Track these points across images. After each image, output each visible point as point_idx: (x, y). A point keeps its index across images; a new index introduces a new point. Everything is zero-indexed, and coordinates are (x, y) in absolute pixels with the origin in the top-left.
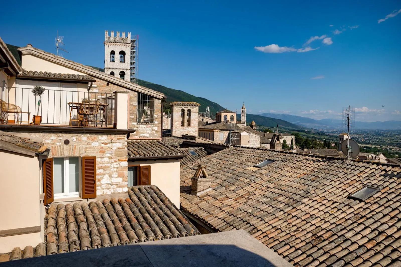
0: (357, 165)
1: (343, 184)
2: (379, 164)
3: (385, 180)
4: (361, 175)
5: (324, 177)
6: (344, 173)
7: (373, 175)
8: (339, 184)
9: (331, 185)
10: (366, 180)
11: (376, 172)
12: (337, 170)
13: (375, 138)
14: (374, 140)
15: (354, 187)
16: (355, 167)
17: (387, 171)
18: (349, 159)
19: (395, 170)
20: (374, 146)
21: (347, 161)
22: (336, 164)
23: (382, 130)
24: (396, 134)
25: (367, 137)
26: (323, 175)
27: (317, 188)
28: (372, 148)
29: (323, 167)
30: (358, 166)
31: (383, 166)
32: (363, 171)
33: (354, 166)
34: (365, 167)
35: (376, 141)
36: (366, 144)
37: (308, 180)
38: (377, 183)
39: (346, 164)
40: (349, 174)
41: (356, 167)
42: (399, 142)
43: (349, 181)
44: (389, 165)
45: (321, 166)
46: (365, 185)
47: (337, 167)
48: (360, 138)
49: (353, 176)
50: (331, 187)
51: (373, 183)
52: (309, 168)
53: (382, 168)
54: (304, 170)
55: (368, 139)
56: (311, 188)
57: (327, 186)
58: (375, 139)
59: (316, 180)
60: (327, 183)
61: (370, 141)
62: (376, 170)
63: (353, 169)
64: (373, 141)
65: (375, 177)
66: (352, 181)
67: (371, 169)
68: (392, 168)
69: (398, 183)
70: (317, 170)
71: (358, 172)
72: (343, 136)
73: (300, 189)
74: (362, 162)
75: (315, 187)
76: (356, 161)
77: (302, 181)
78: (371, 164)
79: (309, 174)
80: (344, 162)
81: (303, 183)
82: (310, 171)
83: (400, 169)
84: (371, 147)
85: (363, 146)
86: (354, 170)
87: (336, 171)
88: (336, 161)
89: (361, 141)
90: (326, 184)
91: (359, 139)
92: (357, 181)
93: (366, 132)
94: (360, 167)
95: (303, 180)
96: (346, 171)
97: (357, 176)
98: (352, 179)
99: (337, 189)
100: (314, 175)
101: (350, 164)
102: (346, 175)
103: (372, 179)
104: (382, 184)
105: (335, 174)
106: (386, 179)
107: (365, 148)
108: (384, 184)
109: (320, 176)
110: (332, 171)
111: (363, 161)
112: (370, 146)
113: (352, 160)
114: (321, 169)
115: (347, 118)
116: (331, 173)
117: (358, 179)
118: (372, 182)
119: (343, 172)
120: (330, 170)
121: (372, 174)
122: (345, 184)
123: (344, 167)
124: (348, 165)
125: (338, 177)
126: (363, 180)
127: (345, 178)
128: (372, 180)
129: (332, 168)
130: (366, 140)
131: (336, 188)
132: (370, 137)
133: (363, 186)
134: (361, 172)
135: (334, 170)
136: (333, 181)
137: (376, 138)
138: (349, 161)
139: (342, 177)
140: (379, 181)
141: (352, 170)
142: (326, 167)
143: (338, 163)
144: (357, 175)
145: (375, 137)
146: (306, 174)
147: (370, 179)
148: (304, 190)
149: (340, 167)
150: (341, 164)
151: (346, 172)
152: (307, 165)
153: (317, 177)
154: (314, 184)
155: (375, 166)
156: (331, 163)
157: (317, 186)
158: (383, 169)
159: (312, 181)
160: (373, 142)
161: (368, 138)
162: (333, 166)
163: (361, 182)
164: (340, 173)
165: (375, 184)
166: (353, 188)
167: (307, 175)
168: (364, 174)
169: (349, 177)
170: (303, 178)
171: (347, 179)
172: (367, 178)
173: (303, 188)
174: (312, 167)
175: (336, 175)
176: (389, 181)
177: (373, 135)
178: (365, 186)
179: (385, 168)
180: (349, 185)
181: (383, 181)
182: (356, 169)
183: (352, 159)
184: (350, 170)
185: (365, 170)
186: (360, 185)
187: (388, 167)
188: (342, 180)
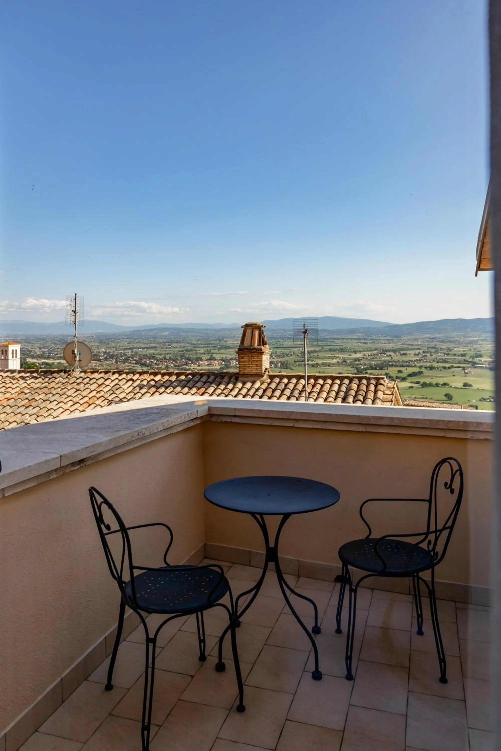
0: (91, 377)
1: (79, 405)
2: (122, 373)
3: (136, 392)
4: (101, 389)
5: (45, 400)
6: (75, 390)
7: (118, 387)
8: (71, 406)
9: (61, 408)
10: (110, 395)
11: (121, 383)
12: (63, 388)
13: (58, 348)
14: (58, 352)
15: (96, 406)
16: (90, 381)
17: (135, 380)
18: (77, 370)
19: (144, 378)
20: (58, 361)
21: (74, 373)
22: (58, 379)
23: (70, 336)
24: (91, 341)
25: (45, 347)
26: (42, 396)
27: (38, 416)
28: (55, 365)
29: (38, 385)
30: (94, 378)
31: (127, 375)
32: (103, 384)
33: (88, 379)
34: (103, 378)
35: (60, 353)
36: (44, 359)
37: (19, 407)
38: (126, 397)
39: (75, 377)
40: (83, 390)
41: (91, 379)
42: (95, 353)
43: (86, 399)
44: (135, 373)
45: (34, 384)
46: (110, 401)
47: (61, 383)
48: (34, 350)
49: (90, 392)
50: (61, 412)
51: (121, 398)
52: (13, 389)
53: (127, 377)
54: (5, 394)
55: (47, 350)
56: (27, 417)
57: (55, 410)
58: (59, 350)
59: (32, 405)
60: (53, 405)
61: (50, 353)
62: (120, 380)
63: (87, 383)
64: (56, 353)
65: (121, 390)
66: (90, 398)
67: (112, 381)
68: (140, 376)
69: (152, 393)
70: (28, 391)
71: (95, 386)
72: (7, 346)
73: (9, 421)
74: (98, 373)
75: (34, 414)
76: (88, 373)
77: (8, 409)
78: (111, 374)
79: (16, 398)
80: (69, 375)
81: (12, 412)
82: (17, 393)
83: (149, 375)
84: (53, 363)
85: (39, 361)
86: (89, 385)
87: (61, 389)
88: (55, 375)
89: (35, 355)
90: (51, 408)
91: (31, 351)
92: (98, 397)
93: (44, 340)
94: (97, 380)
95: (8, 407)
96: (77, 387)
97: (95, 392)
98: (90, 396)
99: (71, 412)
100: (27, 399)
101: (81, 377)
102: (79, 392)
103: (118, 392)
104: (134, 397)
105: (61, 393)
106: (136, 390)
107: (42, 364)
108: (135, 396)
109: (37, 399)
110: (55, 389)
111: (98, 371)
112: (51, 361)
113: (81, 372)
114: (35, 389)
115: (73, 311)
116: (54, 392)
117: (98, 395)
118: (118, 396)
119: (73, 388)
120: (51, 388)
121: (115, 386)
122: (81, 405)
123: (73, 381)
124: (77, 379)
125: (67, 396)
126: (106, 396)
127: (78, 396)
128: (118, 394)
129: (53, 385)
130: (44, 351)
131: (69, 412)
132: (50, 347)
133: (108, 403)
134: (99, 386)
135: (59, 387)
136: (62, 402)
137: (60, 348)
138: (78, 373)
139: (74, 395)
140: (127, 394)
141: (85, 385)
142: (44, 385)
143: (60, 377)
144: (95, 390)
145: (58, 346)
146: (12, 398)
147: (116, 392)
148: (17, 421)
149: (67, 382)
150: (67, 377)
151: (78, 389)
152: (7, 386)
153: (33, 400)
154: (31, 410)
155: (116, 376)
156: (50, 379)
157: (37, 412)
158: (128, 379)
159: (26, 408)
160: (55, 355)
161: (47, 348)
162: (54, 383)
163: (104, 399)
164: (69, 390)
165: (124, 398)
166: (94, 407)
167: (13, 400)
168: (104, 388)
169: (84, 394)
170: (9, 405)
171: (81, 397)
172: (111, 392)
173: (14, 419)
174: (18, 387)
175: (64, 394)
176: (141, 391)
177: (55, 344)
178: (111, 403)
179: (131, 377)
180: (88, 405)
181: (134, 394)
182: (91, 382)
183: (81, 370)
184: (82, 385)
185: (105, 383)
186: (104, 402)
187: (134, 375)
188: (76, 400)
